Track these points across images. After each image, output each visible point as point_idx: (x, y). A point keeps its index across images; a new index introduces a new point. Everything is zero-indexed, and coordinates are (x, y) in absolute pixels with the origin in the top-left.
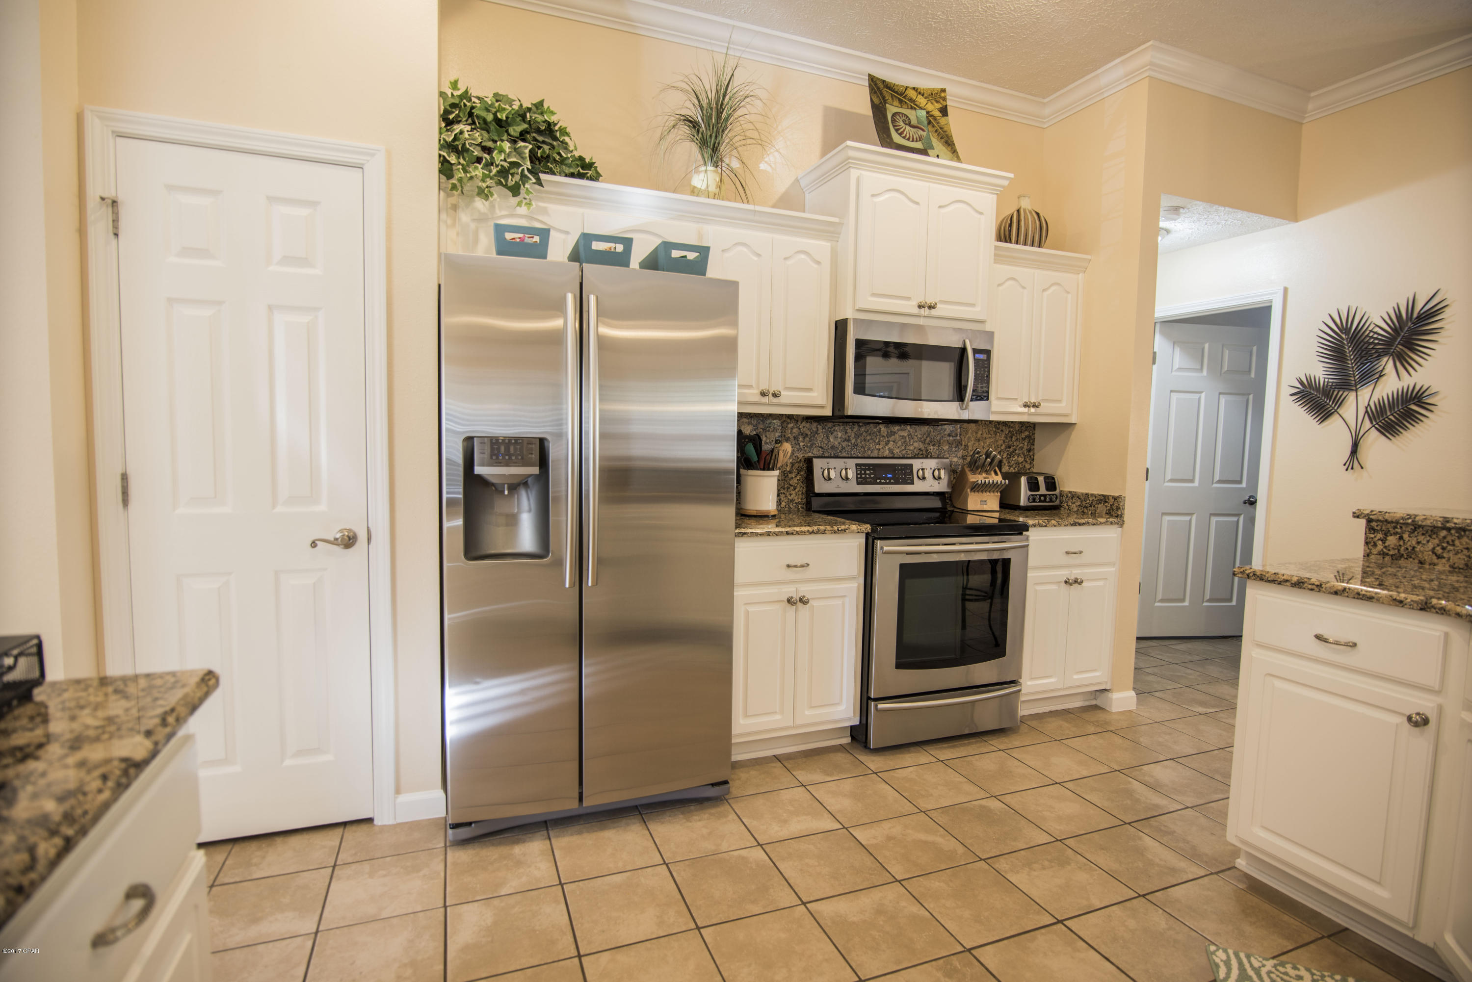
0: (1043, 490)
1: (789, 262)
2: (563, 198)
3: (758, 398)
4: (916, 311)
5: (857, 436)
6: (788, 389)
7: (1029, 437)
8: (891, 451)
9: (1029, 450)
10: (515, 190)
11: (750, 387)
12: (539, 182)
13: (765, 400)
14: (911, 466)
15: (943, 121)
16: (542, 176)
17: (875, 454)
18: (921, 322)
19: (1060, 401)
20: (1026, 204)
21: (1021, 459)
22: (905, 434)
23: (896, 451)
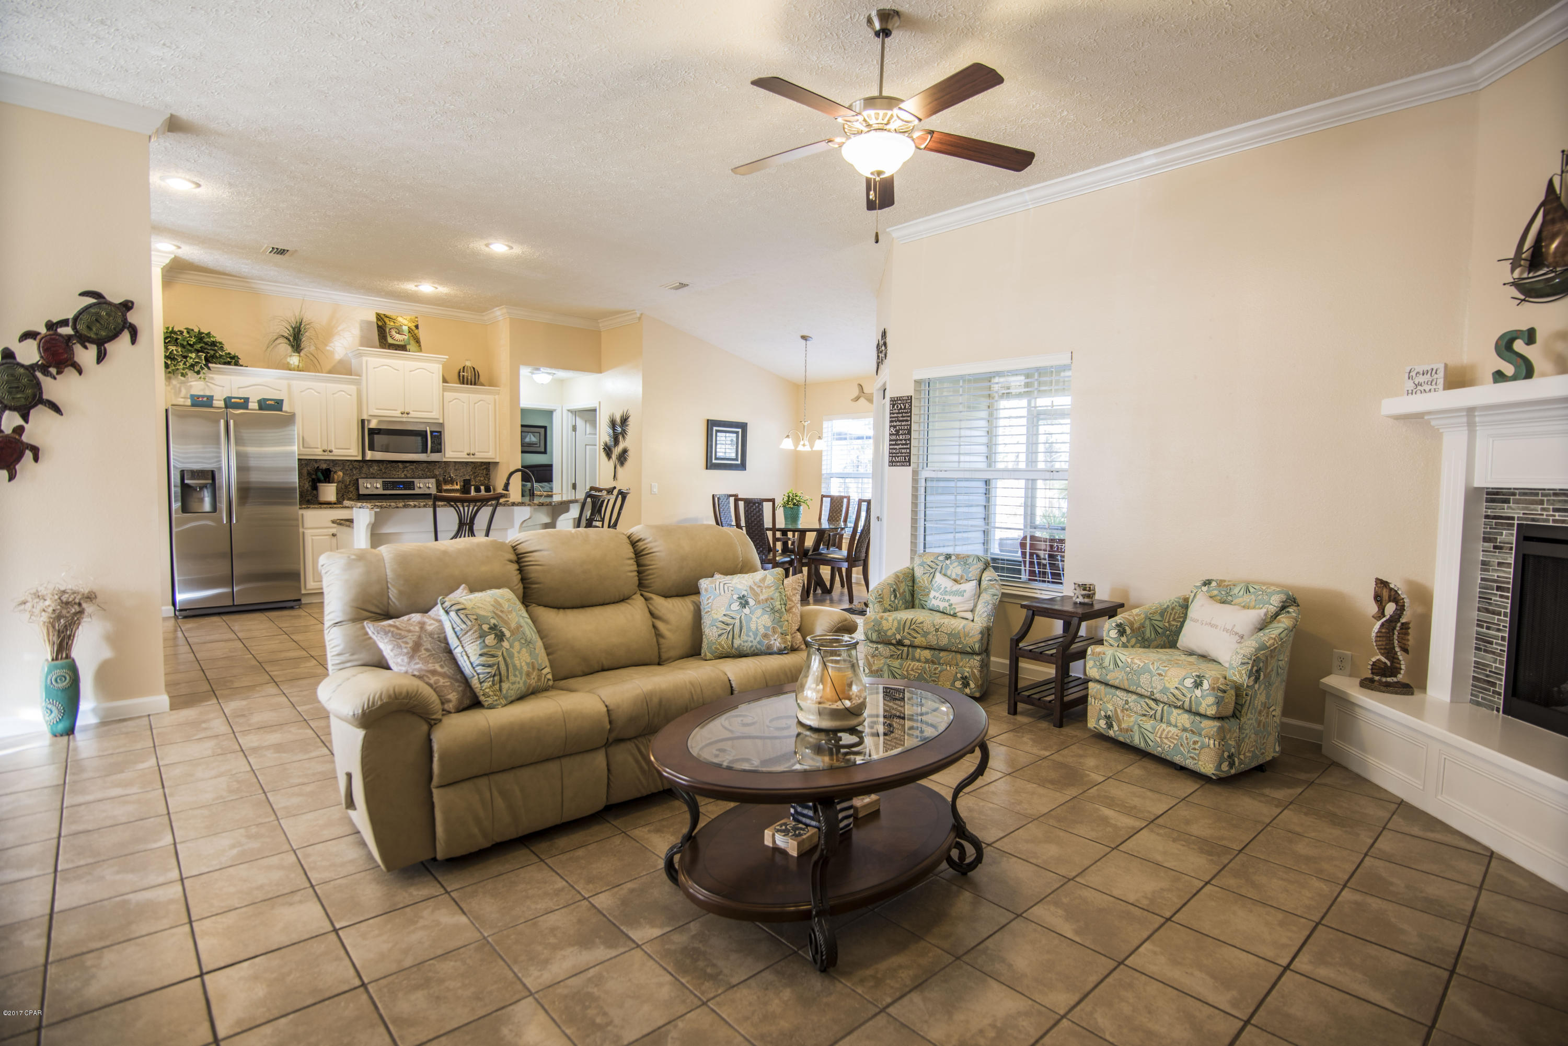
0: (483, 492)
1: (335, 396)
2: (220, 372)
3: (322, 453)
4: (400, 415)
5: (386, 468)
6: (337, 449)
7: (486, 468)
8: (405, 475)
9: (487, 474)
10: (198, 373)
11: (317, 448)
12: (209, 368)
13: (326, 453)
14: (413, 482)
15: (416, 331)
16: (210, 365)
17: (396, 476)
18: (404, 420)
19: (488, 452)
20: (468, 364)
21: (482, 479)
22: (413, 467)
23: (409, 475)
